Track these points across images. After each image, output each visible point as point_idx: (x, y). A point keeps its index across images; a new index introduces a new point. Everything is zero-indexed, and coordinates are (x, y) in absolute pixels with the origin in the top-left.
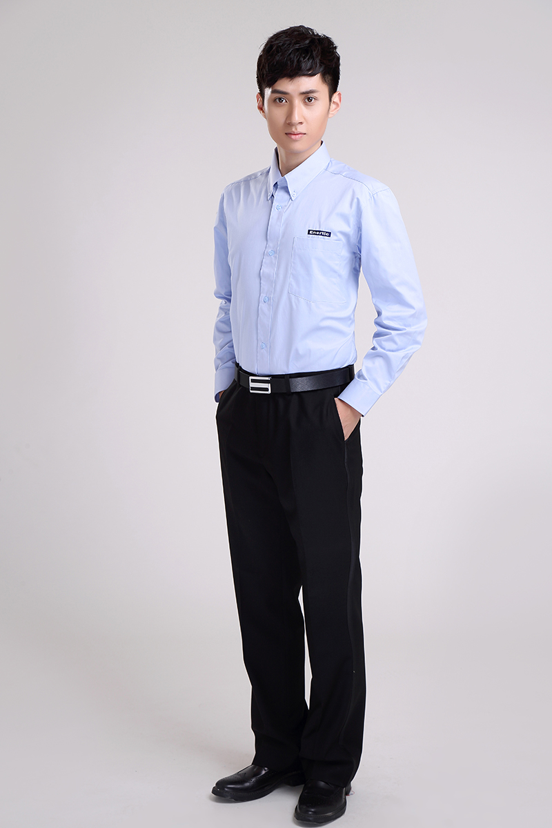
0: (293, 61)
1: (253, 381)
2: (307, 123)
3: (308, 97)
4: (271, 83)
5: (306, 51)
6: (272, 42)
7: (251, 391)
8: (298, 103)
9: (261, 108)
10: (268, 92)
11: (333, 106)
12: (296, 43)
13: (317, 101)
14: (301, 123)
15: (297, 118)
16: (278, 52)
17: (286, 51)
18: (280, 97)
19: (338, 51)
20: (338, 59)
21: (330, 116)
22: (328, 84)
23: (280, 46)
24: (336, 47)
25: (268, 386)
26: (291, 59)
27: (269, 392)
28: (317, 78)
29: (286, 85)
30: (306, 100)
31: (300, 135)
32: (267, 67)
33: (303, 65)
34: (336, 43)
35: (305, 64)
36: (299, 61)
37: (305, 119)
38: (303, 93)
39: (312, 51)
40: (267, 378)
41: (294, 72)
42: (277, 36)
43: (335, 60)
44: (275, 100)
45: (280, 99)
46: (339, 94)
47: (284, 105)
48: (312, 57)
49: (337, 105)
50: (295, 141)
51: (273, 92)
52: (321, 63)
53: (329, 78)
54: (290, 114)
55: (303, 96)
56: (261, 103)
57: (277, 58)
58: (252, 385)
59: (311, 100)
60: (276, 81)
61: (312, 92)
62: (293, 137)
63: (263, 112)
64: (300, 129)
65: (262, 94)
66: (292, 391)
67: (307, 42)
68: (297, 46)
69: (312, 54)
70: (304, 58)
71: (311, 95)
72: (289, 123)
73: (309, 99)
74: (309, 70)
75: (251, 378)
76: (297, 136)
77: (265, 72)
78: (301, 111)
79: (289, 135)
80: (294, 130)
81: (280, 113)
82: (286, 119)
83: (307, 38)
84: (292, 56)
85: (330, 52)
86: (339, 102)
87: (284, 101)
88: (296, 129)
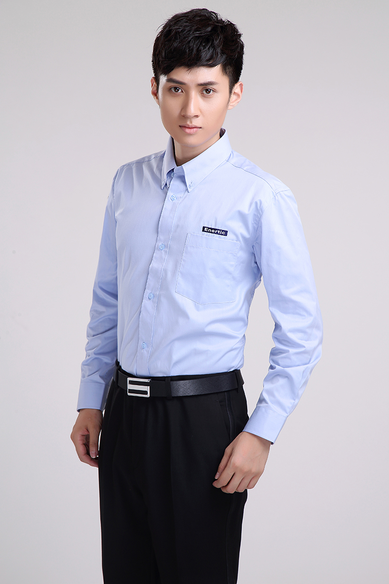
0: (192, 49)
1: (132, 383)
2: (204, 116)
3: (206, 89)
4: (167, 71)
5: (207, 40)
6: (170, 26)
7: (129, 394)
8: (195, 95)
9: (155, 94)
10: (163, 79)
11: (233, 97)
12: (196, 30)
13: (216, 94)
14: (197, 116)
15: (192, 110)
16: (176, 38)
17: (185, 38)
18: (176, 87)
19: (242, 38)
20: (242, 47)
21: (230, 107)
22: (229, 76)
23: (179, 32)
24: (240, 35)
25: (147, 389)
26: (189, 47)
27: (148, 395)
28: (218, 69)
29: (182, 75)
30: (205, 92)
31: (195, 129)
32: (163, 54)
33: (203, 54)
34: (241, 30)
35: (206, 54)
36: (199, 51)
37: (201, 112)
38: (201, 85)
39: (213, 40)
40: (146, 381)
41: (193, 62)
42: (177, 19)
43: (239, 50)
44: (170, 89)
46: (241, 85)
47: (179, 95)
48: (213, 46)
49: (238, 95)
50: (190, 134)
51: (170, 80)
52: (223, 53)
53: (230, 69)
54: (185, 106)
55: (201, 87)
56: (155, 89)
57: (175, 45)
58: (130, 387)
59: (210, 92)
60: (173, 69)
61: (211, 83)
62: (188, 131)
63: (157, 98)
64: (196, 122)
65: (156, 80)
66: (174, 395)
67: (209, 29)
68: (197, 34)
69: (213, 43)
70: (205, 47)
71: (210, 87)
72: (184, 116)
73: (208, 91)
74: (209, 60)
75: (129, 379)
76: (192, 131)
77: (161, 59)
78: (196, 103)
79: (184, 129)
80: (188, 123)
81: (175, 104)
82: (181, 110)
83: (209, 25)
84: (191, 44)
85: (233, 41)
86: (240, 93)
87: (180, 91)
88: (191, 122)
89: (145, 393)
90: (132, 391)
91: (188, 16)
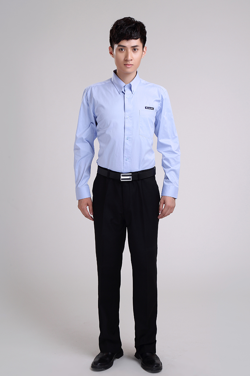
0: (129, 33)
1: (123, 176)
2: (134, 60)
3: (134, 49)
4: (118, 42)
5: (134, 29)
7: (122, 181)
8: (130, 51)
9: (111, 53)
10: (116, 46)
11: (144, 53)
13: (138, 51)
14: (132, 60)
15: (130, 58)
16: (121, 29)
17: (125, 28)
19: (146, 29)
20: (146, 32)
21: (142, 57)
22: (142, 43)
23: (122, 26)
24: (145, 27)
26: (127, 31)
28: (139, 40)
29: (125, 43)
31: (131, 65)
33: (133, 35)
34: (145, 25)
36: (131, 33)
37: (133, 58)
38: (133, 47)
39: (137, 29)
41: (129, 38)
44: (119, 50)
45: (122, 49)
46: (146, 47)
47: (123, 52)
48: (137, 31)
50: (129, 68)
51: (119, 46)
52: (140, 33)
53: (142, 40)
54: (127, 56)
56: (112, 51)
57: (121, 31)
60: (120, 41)
61: (136, 46)
62: (128, 66)
63: (112, 55)
64: (131, 63)
65: (112, 46)
66: (141, 179)
67: (134, 24)
68: (129, 26)
69: (137, 30)
70: (133, 32)
72: (126, 60)
73: (135, 50)
74: (135, 37)
75: (122, 174)
76: (130, 66)
77: (115, 37)
78: (132, 55)
79: (126, 65)
81: (122, 56)
82: (125, 58)
84: (128, 30)
86: (145, 51)
87: (124, 50)
88: (129, 63)
89: (130, 179)
90: (122, 179)
91: (124, 20)
